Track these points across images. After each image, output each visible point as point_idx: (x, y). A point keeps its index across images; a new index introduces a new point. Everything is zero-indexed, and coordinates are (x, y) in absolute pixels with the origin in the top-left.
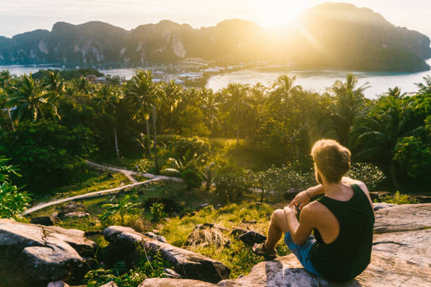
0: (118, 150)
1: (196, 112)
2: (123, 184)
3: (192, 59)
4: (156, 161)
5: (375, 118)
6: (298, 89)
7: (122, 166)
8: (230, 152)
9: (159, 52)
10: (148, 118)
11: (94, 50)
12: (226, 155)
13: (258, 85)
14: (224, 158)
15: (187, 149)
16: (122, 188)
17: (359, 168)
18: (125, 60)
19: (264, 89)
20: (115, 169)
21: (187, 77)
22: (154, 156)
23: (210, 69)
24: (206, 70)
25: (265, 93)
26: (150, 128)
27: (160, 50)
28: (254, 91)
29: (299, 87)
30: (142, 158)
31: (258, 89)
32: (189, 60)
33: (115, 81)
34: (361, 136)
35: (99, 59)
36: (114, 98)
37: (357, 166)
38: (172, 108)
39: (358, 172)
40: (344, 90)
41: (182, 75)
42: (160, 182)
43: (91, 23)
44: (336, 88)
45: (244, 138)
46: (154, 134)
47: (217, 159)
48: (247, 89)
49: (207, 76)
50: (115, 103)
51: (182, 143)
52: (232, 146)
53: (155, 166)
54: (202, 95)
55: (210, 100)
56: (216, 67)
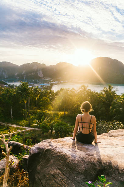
0: (12, 116)
1: (47, 100)
2: (13, 131)
3: (46, 78)
4: (29, 121)
5: (120, 102)
6: (89, 91)
7: (14, 124)
8: (61, 117)
9: (32, 75)
10: (26, 102)
11: (4, 73)
12: (60, 119)
13: (73, 89)
14: (58, 120)
15: (43, 116)
16: (13, 133)
17: (114, 123)
18: (17, 78)
19: (75, 91)
20: (10, 125)
21: (44, 85)
22: (28, 119)
23: (54, 82)
24: (52, 83)
25: (76, 92)
26: (27, 107)
27: (32, 74)
28: (71, 91)
29: (90, 90)
30: (22, 120)
31: (73, 90)
32: (44, 79)
33: (12, 87)
34: (114, 110)
35: (5, 77)
36: (11, 94)
37: (113, 122)
38: (37, 98)
39: (114, 124)
40: (108, 91)
41: (41, 85)
42: (31, 130)
43: (3, 62)
44: (104, 90)
45: (67, 111)
46: (28, 109)
47: (55, 120)
48: (69, 90)
49: (52, 85)
50: (12, 96)
51: (40, 113)
52: (62, 115)
53: (28, 123)
54: (50, 93)
55: (53, 95)
56: (56, 81)
